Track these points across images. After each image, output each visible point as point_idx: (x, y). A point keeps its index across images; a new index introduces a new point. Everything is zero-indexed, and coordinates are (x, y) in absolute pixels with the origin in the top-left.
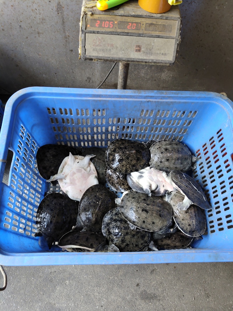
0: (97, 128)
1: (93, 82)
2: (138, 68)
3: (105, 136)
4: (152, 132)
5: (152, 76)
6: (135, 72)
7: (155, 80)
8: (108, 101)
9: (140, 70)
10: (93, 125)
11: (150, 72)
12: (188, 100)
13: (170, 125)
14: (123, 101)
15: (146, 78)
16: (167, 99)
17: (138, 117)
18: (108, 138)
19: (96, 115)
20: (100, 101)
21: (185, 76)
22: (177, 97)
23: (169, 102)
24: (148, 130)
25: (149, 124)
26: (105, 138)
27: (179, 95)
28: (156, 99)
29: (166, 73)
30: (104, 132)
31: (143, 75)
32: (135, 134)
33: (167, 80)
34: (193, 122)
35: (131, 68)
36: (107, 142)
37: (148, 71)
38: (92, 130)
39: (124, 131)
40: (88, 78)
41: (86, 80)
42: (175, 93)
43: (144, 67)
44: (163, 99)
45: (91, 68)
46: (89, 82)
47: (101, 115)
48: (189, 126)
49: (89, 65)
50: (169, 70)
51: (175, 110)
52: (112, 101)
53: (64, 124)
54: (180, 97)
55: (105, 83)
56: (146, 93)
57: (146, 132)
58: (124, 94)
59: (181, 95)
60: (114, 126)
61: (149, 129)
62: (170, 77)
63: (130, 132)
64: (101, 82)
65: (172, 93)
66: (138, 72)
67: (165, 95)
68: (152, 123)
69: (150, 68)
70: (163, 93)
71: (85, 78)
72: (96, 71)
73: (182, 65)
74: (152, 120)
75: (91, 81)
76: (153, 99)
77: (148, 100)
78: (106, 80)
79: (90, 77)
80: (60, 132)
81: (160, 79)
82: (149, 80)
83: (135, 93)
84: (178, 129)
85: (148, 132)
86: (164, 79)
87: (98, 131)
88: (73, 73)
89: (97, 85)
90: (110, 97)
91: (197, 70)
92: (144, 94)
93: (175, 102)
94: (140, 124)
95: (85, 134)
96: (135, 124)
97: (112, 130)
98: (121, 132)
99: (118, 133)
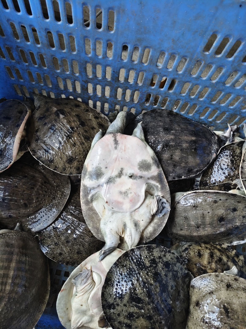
0: (94, 68)
3: (111, 91)
4: (214, 103)
10: (83, 55)
17: (195, 56)
18: (116, 98)
19: (92, 27)
24: (208, 95)
25: (214, 82)
26: (110, 96)
30: (109, 80)
32: (176, 99)
36: (113, 105)
38: (84, 70)
39: (153, 87)
47: (104, 30)
53: (19, 41)
57: (201, 99)
60: (133, 69)
61: (210, 93)
63: (165, 93)
68: (223, 80)
74: (227, 71)
80: (14, 61)
85: (204, 102)
87: (96, 76)
94: (194, 76)
95: (68, 77)
96: (181, 74)
97: (127, 79)
98: (145, 89)
99: (138, 90)
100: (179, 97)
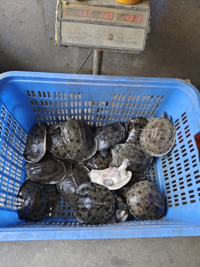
0: (74, 110)
1: (71, 68)
2: (112, 56)
3: (81, 117)
4: (124, 114)
5: (124, 63)
6: (109, 60)
7: (127, 67)
8: (83, 85)
9: (114, 58)
10: (70, 107)
11: (123, 60)
12: (156, 85)
13: (140, 108)
14: (97, 86)
15: (119, 66)
16: (137, 84)
17: (111, 101)
18: (84, 119)
19: (73, 98)
20: (76, 85)
21: (154, 64)
22: (146, 82)
23: (138, 87)
24: (121, 112)
25: (121, 107)
26: (81, 119)
27: (148, 81)
28: (127, 84)
29: (136, 61)
30: (80, 113)
31: (116, 62)
32: (109, 115)
33: (138, 67)
34: (160, 106)
35: (105, 56)
37: (121, 59)
38: (70, 111)
39: (99, 113)
40: (67, 64)
41: (65, 66)
42: (144, 79)
43: (117, 55)
44: (133, 85)
45: (70, 55)
46: (68, 68)
47: (77, 98)
48: (157, 109)
49: (68, 52)
50: (139, 59)
51: (144, 94)
52: (87, 85)
53: (44, 106)
54: (149, 83)
55: (82, 69)
56: (118, 79)
57: (119, 114)
58: (97, 79)
59: (150, 81)
60: (89, 108)
61: (121, 111)
62: (140, 65)
63: (104, 114)
64: (79, 68)
65: (142, 79)
66: (112, 60)
67: (135, 81)
68: (124, 106)
69: (122, 56)
70: (133, 79)
71: (64, 65)
72: (74, 58)
73: (151, 54)
74: (124, 104)
75: (69, 67)
76: (124, 84)
77: (120, 85)
78: (83, 66)
79: (69, 63)
80: (40, 113)
81: (132, 66)
82: (122, 67)
83: (108, 78)
84: (147, 111)
85: (120, 115)
86: (135, 67)
87: (75, 113)
88: (53, 59)
89: (75, 70)
90: (85, 82)
91: (164, 59)
92: (116, 79)
93: (144, 87)
94: (113, 107)
95: (63, 115)
96: (108, 107)
97: (87, 112)
98: (95, 114)
99: (93, 115)
100: (110, 115)
